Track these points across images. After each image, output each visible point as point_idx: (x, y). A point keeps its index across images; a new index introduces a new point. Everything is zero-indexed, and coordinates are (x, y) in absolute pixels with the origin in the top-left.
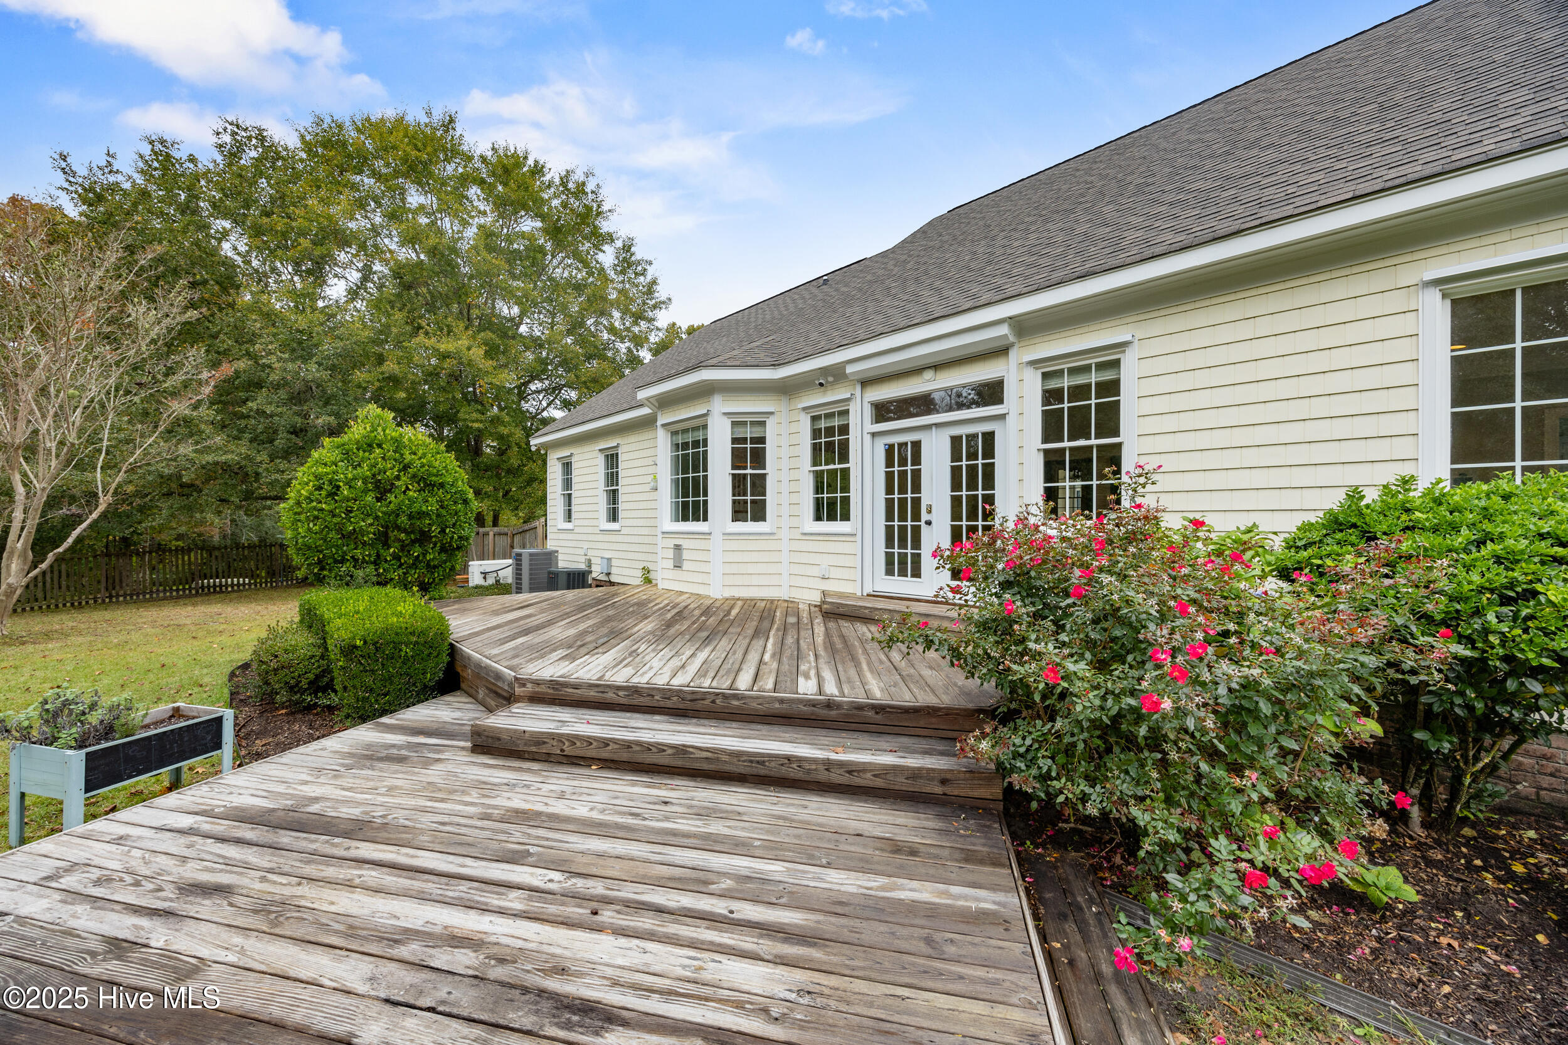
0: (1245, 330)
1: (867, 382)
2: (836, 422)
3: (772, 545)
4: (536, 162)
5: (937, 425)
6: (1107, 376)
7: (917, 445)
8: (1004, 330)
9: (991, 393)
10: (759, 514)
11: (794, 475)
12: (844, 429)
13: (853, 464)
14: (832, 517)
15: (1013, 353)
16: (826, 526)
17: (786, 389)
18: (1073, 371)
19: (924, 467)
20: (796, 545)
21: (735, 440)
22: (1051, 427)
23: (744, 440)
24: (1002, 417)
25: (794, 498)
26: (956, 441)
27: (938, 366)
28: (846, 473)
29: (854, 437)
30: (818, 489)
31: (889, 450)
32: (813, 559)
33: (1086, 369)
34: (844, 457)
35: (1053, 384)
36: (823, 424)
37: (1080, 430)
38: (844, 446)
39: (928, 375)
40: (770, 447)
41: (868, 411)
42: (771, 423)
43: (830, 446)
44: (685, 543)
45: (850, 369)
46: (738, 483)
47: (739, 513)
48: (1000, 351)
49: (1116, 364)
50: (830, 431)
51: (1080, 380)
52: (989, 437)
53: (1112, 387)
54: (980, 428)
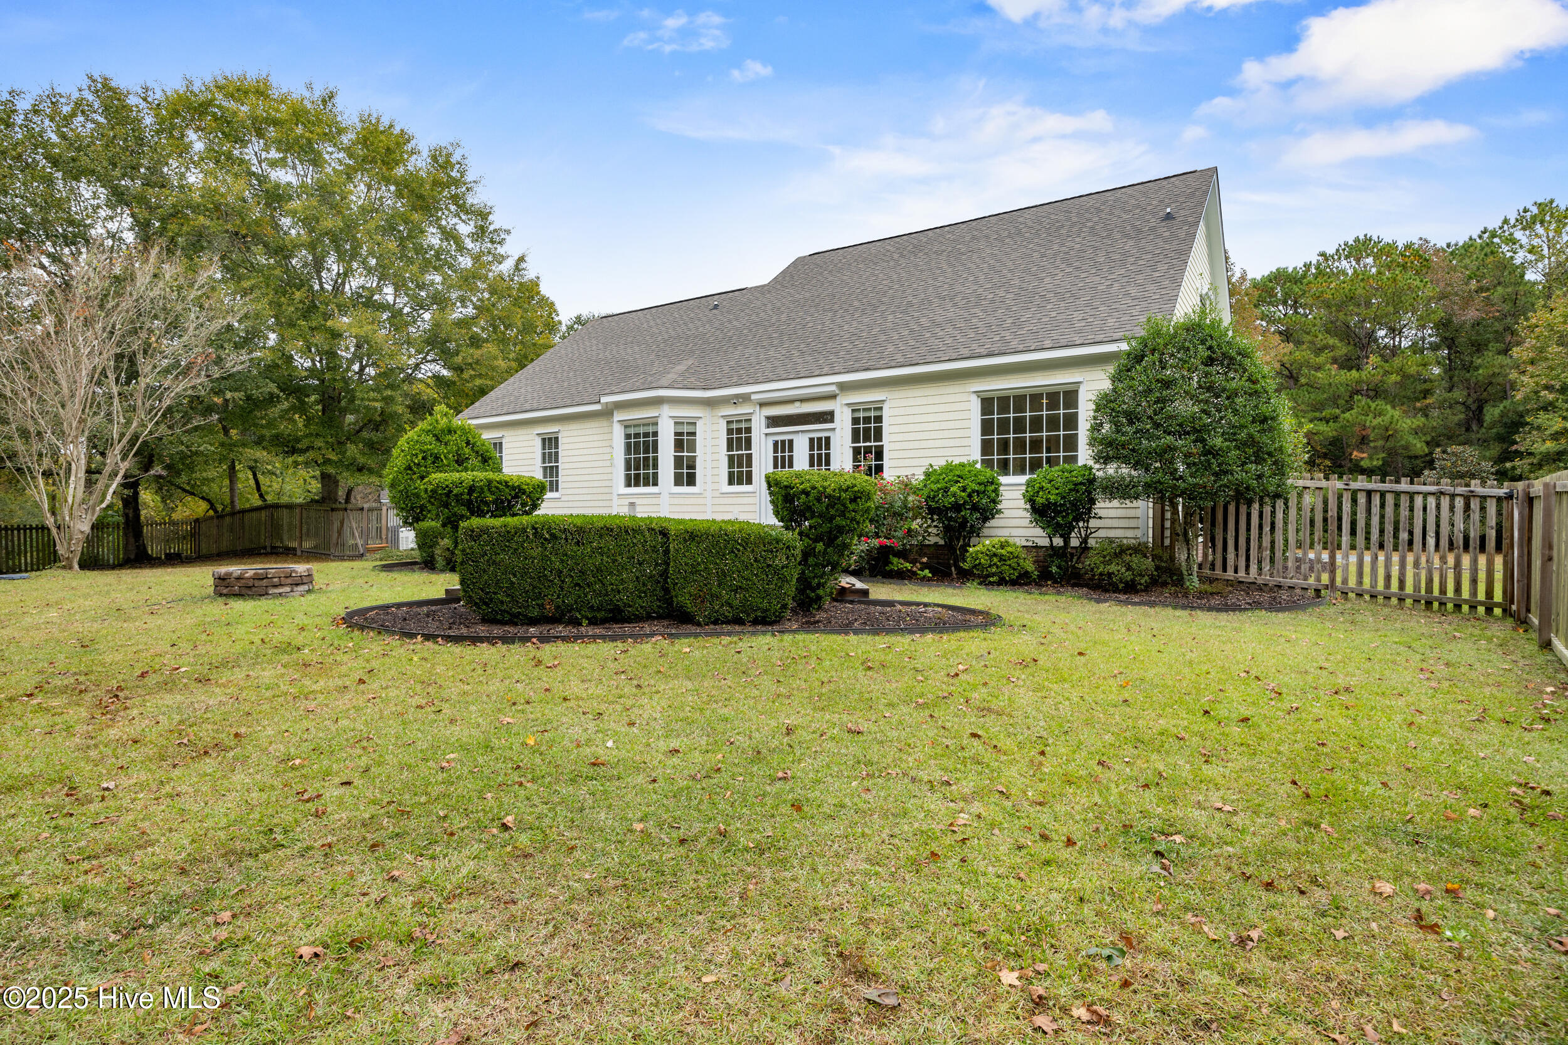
0: (924, 401)
1: (763, 404)
2: (743, 425)
3: (700, 501)
4: (402, 131)
5: (802, 431)
6: (878, 413)
7: (791, 442)
8: (833, 388)
9: (827, 417)
10: (691, 480)
11: (716, 457)
12: (749, 430)
13: (754, 451)
14: (740, 483)
15: (838, 398)
16: (736, 488)
17: (710, 403)
18: (864, 410)
19: (795, 454)
20: (717, 501)
21: (676, 434)
22: (855, 437)
23: (681, 434)
24: (834, 429)
25: (715, 471)
26: (811, 440)
27: (802, 400)
28: (749, 456)
29: (755, 435)
30: (731, 465)
31: (776, 444)
32: (730, 508)
33: (870, 409)
34: (749, 446)
35: (857, 415)
36: (734, 426)
37: (867, 439)
38: (749, 441)
39: (797, 404)
40: (699, 438)
41: (763, 421)
42: (699, 424)
43: (739, 440)
44: (638, 501)
45: (753, 397)
46: (678, 462)
47: (678, 481)
48: (833, 397)
49: (881, 409)
50: (739, 431)
51: (867, 414)
52: (828, 439)
53: (879, 419)
54: (823, 435)
